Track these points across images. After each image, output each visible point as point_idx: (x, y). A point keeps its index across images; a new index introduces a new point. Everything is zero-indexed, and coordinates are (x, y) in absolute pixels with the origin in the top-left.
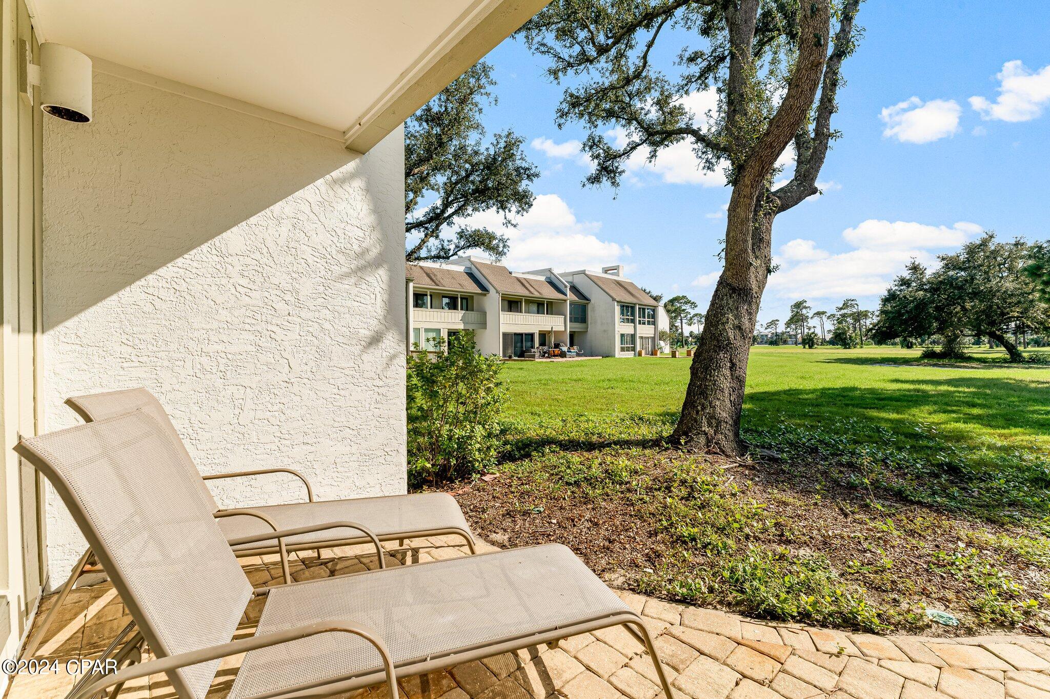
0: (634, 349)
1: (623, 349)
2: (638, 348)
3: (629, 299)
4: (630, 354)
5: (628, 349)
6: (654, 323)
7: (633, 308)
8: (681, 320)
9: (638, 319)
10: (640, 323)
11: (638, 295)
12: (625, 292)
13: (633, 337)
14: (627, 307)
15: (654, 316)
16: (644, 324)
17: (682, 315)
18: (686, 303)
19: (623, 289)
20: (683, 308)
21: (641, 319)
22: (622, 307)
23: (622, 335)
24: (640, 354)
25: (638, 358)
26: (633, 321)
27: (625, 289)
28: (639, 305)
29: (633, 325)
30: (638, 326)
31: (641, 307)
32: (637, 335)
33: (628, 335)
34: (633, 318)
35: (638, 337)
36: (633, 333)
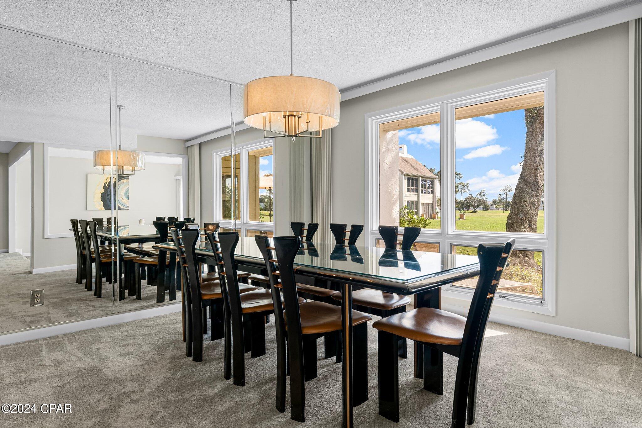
2: (421, 213)
3: (413, 172)
6: (432, 192)
7: (417, 180)
9: (421, 189)
10: (422, 192)
11: (421, 170)
12: (410, 166)
13: (417, 202)
14: (412, 179)
15: (432, 186)
16: (425, 193)
19: (408, 164)
21: (423, 189)
22: (408, 179)
23: (408, 202)
26: (417, 191)
27: (410, 164)
28: (422, 177)
29: (417, 193)
30: (421, 194)
31: (423, 179)
32: (421, 202)
33: (413, 202)
34: (416, 188)
35: (421, 204)
36: (416, 200)
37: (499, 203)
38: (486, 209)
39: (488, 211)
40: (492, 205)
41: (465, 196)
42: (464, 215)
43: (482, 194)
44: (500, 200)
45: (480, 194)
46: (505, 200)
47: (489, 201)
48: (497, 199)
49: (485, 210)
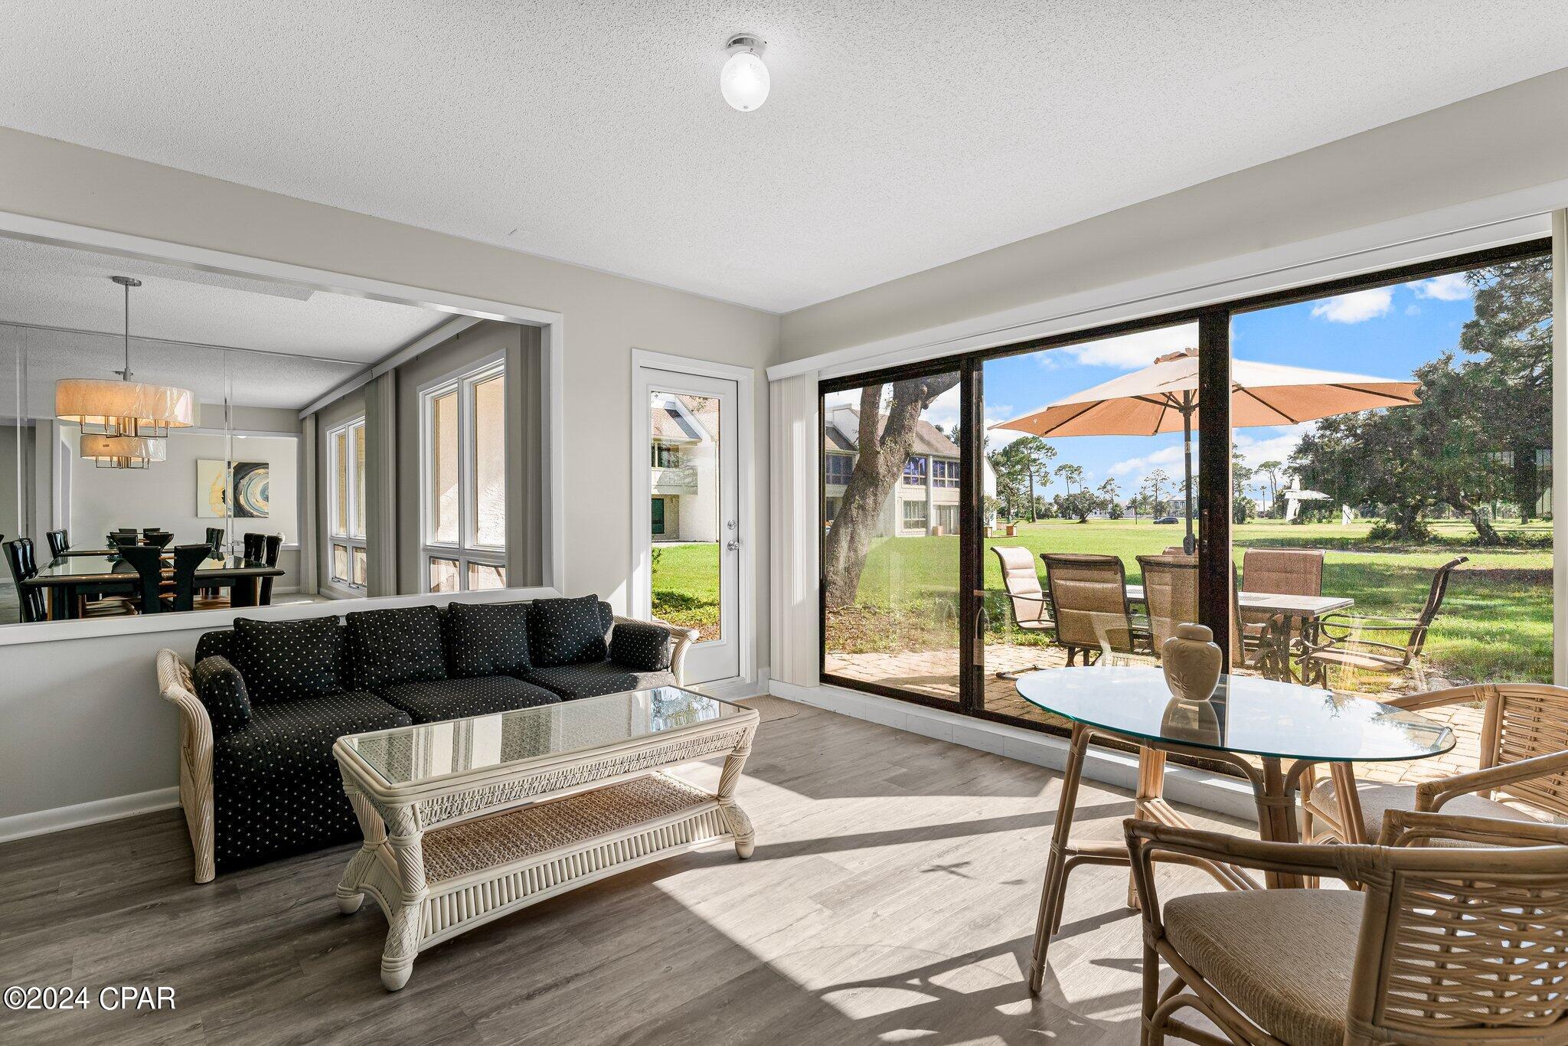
0: (925, 524)
1: (908, 525)
2: (933, 522)
4: (919, 533)
5: (916, 525)
7: (925, 462)
8: (1031, 476)
9: (932, 478)
10: (936, 485)
11: (938, 446)
13: (925, 504)
16: (942, 485)
17: (1033, 469)
18: (1039, 448)
20: (1033, 456)
21: (938, 478)
23: (907, 504)
24: (935, 532)
25: (931, 537)
26: (924, 482)
28: (934, 456)
29: (924, 487)
30: (932, 489)
31: (936, 459)
32: (932, 503)
33: (916, 503)
34: (924, 477)
35: (932, 507)
36: (924, 499)
37: (1141, 504)
38: (1115, 515)
39: (1120, 521)
40: (1129, 508)
41: (1075, 490)
42: (1014, 528)
43: (1109, 487)
44: (1145, 498)
45: (1104, 487)
46: (1154, 498)
47: (1123, 500)
48: (1139, 497)
49: (1115, 519)
